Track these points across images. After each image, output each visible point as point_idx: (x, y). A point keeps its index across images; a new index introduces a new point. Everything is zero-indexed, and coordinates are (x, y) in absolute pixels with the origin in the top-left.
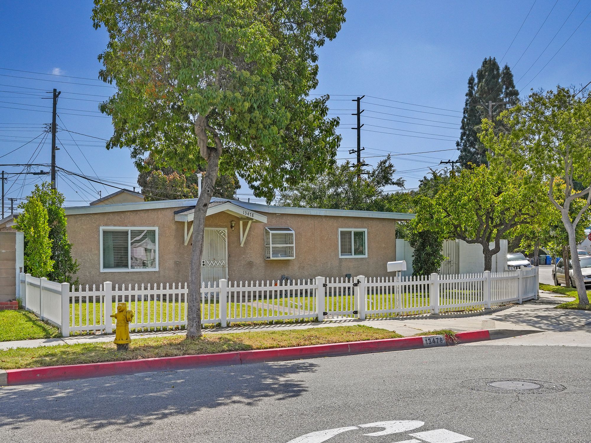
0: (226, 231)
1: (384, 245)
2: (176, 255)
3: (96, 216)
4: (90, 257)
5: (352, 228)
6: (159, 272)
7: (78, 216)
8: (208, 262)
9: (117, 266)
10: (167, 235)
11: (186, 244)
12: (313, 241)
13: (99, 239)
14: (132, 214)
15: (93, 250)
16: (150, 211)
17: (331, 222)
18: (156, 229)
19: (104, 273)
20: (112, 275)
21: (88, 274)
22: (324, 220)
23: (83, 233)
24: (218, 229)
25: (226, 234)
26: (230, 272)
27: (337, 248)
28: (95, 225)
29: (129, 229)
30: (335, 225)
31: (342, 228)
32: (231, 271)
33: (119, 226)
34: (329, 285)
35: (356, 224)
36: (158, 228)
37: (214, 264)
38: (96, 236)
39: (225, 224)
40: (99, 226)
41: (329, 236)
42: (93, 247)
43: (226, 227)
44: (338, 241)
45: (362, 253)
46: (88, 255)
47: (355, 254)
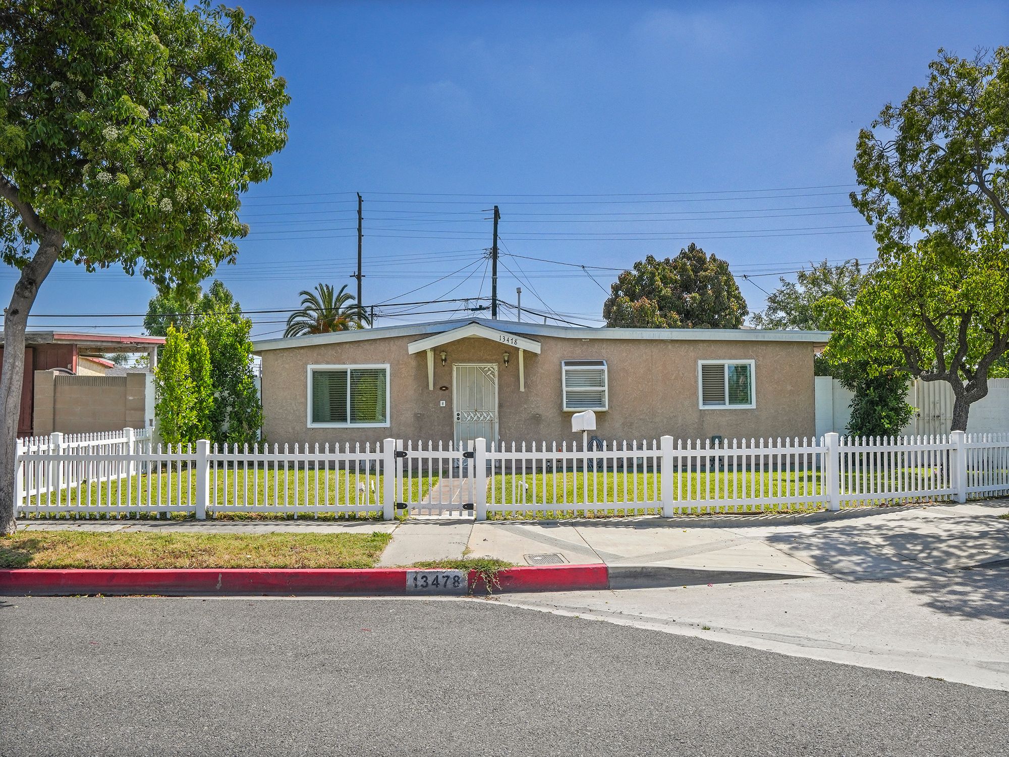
0: (496, 368)
1: (789, 388)
2: (416, 403)
3: (302, 351)
4: (295, 407)
5: (724, 359)
6: (390, 428)
7: (278, 351)
8: (466, 416)
9: (333, 419)
10: (403, 375)
11: (431, 387)
12: (648, 382)
13: (306, 382)
14: (352, 346)
15: (298, 397)
16: (378, 342)
17: (683, 350)
18: (387, 367)
19: (313, 429)
20: (323, 431)
21: (291, 431)
22: (670, 347)
23: (286, 373)
24: (482, 365)
25: (496, 373)
26: (503, 429)
27: (696, 393)
28: (301, 363)
29: (349, 367)
30: (692, 354)
31: (704, 359)
32: (505, 428)
33: (334, 364)
34: (411, 454)
35: (733, 352)
36: (389, 365)
37: (476, 418)
38: (303, 378)
39: (494, 358)
40: (306, 364)
41: (680, 373)
42: (298, 394)
43: (496, 361)
44: (696, 382)
45: (746, 399)
46: (291, 404)
47: (730, 403)
